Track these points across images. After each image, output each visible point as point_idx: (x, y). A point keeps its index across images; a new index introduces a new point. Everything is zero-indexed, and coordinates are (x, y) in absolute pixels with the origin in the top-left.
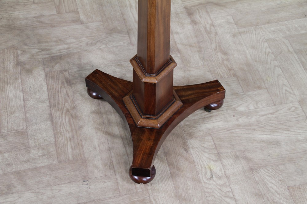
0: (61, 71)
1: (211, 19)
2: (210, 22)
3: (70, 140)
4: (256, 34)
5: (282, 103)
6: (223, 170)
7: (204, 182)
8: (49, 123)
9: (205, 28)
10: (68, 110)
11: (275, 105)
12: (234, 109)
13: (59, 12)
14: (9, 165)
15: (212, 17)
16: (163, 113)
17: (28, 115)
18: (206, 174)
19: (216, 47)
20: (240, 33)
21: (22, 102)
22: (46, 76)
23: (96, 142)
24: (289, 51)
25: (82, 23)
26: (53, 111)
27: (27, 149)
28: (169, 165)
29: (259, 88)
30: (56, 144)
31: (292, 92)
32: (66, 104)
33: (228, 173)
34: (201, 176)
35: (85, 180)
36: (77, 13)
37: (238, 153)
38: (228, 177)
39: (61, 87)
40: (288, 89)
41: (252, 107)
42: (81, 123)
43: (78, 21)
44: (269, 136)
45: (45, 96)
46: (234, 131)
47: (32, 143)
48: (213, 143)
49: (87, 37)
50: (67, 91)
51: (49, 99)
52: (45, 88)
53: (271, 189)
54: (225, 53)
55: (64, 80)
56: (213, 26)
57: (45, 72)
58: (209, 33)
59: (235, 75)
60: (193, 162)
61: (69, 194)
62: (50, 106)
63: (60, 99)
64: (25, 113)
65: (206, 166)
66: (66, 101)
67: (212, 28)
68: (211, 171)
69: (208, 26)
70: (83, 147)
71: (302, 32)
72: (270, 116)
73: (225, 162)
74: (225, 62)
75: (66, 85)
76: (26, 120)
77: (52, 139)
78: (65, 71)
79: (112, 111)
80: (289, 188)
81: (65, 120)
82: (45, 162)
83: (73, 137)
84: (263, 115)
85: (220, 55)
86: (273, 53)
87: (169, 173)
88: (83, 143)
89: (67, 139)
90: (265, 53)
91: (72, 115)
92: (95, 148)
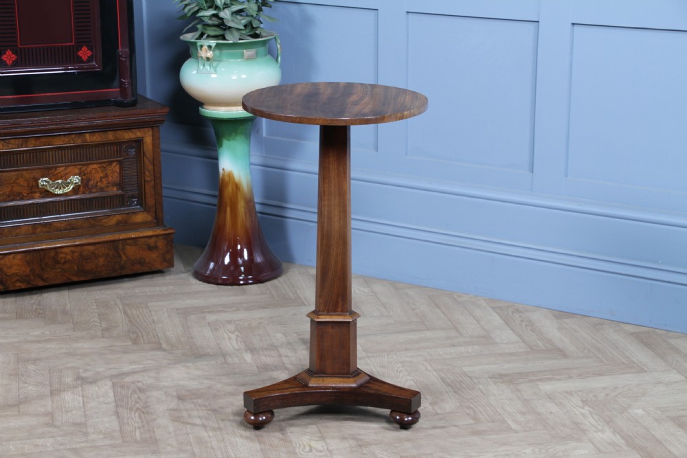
3: (139, 428)
4: (388, 358)
6: (325, 447)
7: (301, 454)
8: (114, 417)
10: (138, 409)
13: (135, 343)
14: (62, 444)
17: (88, 413)
18: (304, 448)
21: (81, 404)
22: (114, 385)
23: (171, 429)
24: (427, 369)
25: (164, 350)
26: (120, 410)
27: (86, 434)
30: (121, 431)
32: (137, 405)
33: (330, 448)
34: (297, 450)
35: (155, 452)
36: (159, 343)
37: (346, 436)
38: (330, 451)
42: (154, 417)
43: (159, 349)
45: (112, 399)
47: (91, 430)
51: (115, 401)
52: (111, 394)
55: (136, 389)
57: (113, 383)
60: (291, 442)
62: (117, 406)
63: (130, 401)
64: (85, 411)
65: (305, 444)
66: (136, 402)
68: (311, 447)
70: (154, 432)
71: (447, 357)
73: (328, 441)
76: (85, 416)
77: (117, 428)
81: (135, 415)
82: (107, 442)
83: (143, 426)
86: (407, 371)
87: (259, 448)
88: (155, 430)
89: (135, 427)
90: (397, 371)
91: (143, 412)
92: (170, 433)
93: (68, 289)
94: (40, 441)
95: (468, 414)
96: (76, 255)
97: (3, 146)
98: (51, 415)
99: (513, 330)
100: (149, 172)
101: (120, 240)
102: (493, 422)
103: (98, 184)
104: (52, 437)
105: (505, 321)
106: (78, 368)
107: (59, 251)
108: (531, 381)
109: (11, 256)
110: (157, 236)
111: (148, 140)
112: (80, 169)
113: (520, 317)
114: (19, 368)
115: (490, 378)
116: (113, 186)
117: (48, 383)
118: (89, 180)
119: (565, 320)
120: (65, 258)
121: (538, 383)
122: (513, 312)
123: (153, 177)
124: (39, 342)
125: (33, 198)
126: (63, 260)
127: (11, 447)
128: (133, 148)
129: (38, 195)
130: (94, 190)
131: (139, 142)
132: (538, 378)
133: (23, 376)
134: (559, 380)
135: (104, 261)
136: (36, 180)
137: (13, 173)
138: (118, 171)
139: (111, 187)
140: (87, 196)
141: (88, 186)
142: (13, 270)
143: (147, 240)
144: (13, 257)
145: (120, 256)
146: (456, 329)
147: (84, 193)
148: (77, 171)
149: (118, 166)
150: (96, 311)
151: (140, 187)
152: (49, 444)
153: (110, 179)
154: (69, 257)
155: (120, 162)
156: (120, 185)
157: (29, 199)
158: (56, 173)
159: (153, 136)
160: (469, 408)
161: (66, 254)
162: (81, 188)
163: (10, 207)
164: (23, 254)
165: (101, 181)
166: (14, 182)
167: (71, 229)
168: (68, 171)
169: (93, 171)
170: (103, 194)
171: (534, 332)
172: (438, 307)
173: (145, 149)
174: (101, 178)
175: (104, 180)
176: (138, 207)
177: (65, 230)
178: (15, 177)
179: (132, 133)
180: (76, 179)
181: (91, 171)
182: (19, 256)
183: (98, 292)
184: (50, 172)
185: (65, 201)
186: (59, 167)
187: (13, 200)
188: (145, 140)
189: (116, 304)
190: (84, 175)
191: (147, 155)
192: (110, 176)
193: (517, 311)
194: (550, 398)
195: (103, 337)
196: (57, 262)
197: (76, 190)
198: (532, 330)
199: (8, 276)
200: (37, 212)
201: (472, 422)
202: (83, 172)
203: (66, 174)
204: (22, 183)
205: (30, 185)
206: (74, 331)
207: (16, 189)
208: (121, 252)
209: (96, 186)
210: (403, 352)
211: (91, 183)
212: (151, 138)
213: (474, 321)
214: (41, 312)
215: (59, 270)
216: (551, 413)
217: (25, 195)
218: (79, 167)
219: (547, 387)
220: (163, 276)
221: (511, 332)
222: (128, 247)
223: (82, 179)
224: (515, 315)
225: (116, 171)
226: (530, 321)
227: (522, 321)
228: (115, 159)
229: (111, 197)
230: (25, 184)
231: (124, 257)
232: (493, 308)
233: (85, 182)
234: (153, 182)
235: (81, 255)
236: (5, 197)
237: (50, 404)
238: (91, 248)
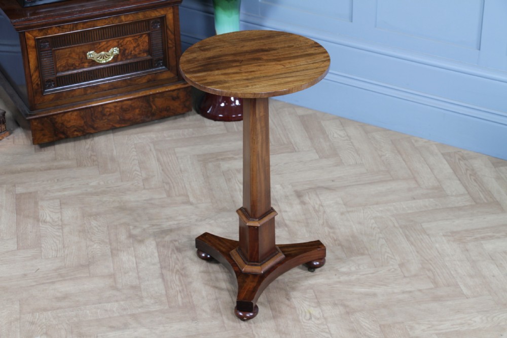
0: (171, 241)
1: (320, 200)
2: (318, 202)
3: (180, 292)
4: (363, 213)
5: (382, 266)
6: (321, 314)
7: (304, 322)
8: (160, 280)
9: (314, 208)
10: (177, 271)
11: (376, 267)
12: (337, 270)
13: (169, 196)
14: (125, 309)
15: (321, 198)
16: (266, 262)
17: (140, 274)
18: (305, 316)
19: (324, 223)
20: (348, 212)
21: (135, 265)
22: (157, 245)
23: (204, 293)
24: (394, 226)
25: (191, 204)
26: (164, 271)
27: (141, 298)
28: (271, 310)
29: (363, 254)
30: (167, 295)
31: (393, 257)
32: (177, 266)
33: (325, 315)
34: (300, 318)
35: (194, 319)
36: (187, 196)
37: (336, 302)
38: (325, 319)
39: (171, 254)
40: (390, 255)
41: (353, 269)
42: (190, 280)
43: (188, 202)
44: (367, 290)
45: (156, 260)
46: (334, 286)
47: (144, 294)
48: (314, 294)
49: (197, 215)
50: (177, 257)
51: (160, 262)
52: (156, 254)
53: (364, 327)
54: (331, 228)
55: (174, 248)
56: (322, 206)
57: (156, 242)
58: (317, 211)
59: (340, 245)
60: (295, 308)
61: (180, 330)
62: (161, 268)
63: (171, 262)
64: (138, 273)
65: (306, 311)
66: (176, 264)
67: (321, 207)
68: (310, 314)
69: (317, 207)
70: (192, 297)
71: (409, 212)
72: (370, 275)
73: (324, 307)
74: (331, 235)
75: (176, 252)
76: (139, 278)
77: (164, 292)
78: (175, 241)
79: (220, 271)
80: (380, 326)
81: (176, 278)
82: (157, 307)
83: (183, 290)
84: (364, 275)
85: (326, 229)
86: (379, 228)
87: (271, 315)
88: (192, 294)
89: (177, 291)
90: (371, 228)
91: (182, 274)
92: (203, 298)
93: (113, 133)
94: (108, 306)
95: (429, 277)
96: (118, 108)
97: (59, 30)
98: (112, 276)
99: (460, 180)
100: (171, 40)
101: (150, 95)
102: (449, 286)
103: (132, 52)
104: (117, 301)
105: (453, 170)
106: (129, 225)
107: (105, 106)
108: (476, 239)
109: (70, 113)
110: (178, 89)
111: (170, 16)
112: (118, 42)
113: (465, 164)
114: (85, 224)
115: (444, 236)
116: (144, 53)
117: (107, 241)
118: (125, 50)
119: (501, 168)
120: (110, 111)
121: (482, 242)
122: (459, 159)
123: (174, 44)
124: (97, 194)
125: (84, 68)
126: (108, 113)
127: (88, 312)
128: (158, 22)
129: (87, 64)
130: (129, 57)
131: (163, 19)
132: (482, 235)
133: (88, 232)
134: (499, 238)
135: (139, 111)
136: (85, 53)
137: (67, 50)
138: (147, 41)
139: (142, 54)
140: (125, 62)
141: (124, 54)
142: (72, 123)
143: (171, 92)
144: (71, 114)
145: (151, 107)
146: (415, 179)
147: (121, 60)
148: (115, 43)
149: (147, 38)
150: (136, 157)
151: (165, 52)
152: (115, 309)
153: (141, 47)
154: (113, 110)
155: (149, 35)
156: (149, 52)
157: (80, 68)
158: (100, 46)
159: (174, 12)
160: (429, 270)
161: (111, 108)
162: (120, 57)
163: (67, 75)
164: (78, 111)
165: (134, 49)
166: (69, 56)
167: (112, 89)
168: (109, 44)
169: (128, 43)
170: (136, 60)
171: (477, 183)
172: (401, 154)
173: (168, 23)
174: (135, 47)
175: (136, 49)
176: (164, 67)
177: (109, 90)
178: (69, 53)
179: (158, 11)
180: (115, 51)
181: (126, 43)
182: (75, 113)
183: (136, 136)
184: (96, 46)
185: (107, 68)
186: (102, 42)
187: (68, 70)
188: (167, 17)
189: (151, 150)
190: (122, 46)
191: (169, 27)
192: (141, 46)
193: (463, 158)
194: (492, 259)
195: (144, 189)
196: (104, 115)
197: (116, 58)
198: (475, 180)
199: (68, 128)
200: (87, 77)
201: (432, 286)
202: (120, 44)
203: (108, 47)
204: (74, 57)
205: (81, 57)
206: (122, 181)
207: (71, 61)
208: (152, 104)
209: (131, 54)
210: (375, 206)
211: (127, 51)
212: (172, 14)
213: (429, 170)
214: (95, 158)
215: (106, 121)
216: (494, 276)
217: (77, 65)
218: (117, 40)
219: (489, 246)
220: (184, 117)
221: (458, 182)
222: (156, 99)
223: (120, 49)
224: (461, 162)
225: (146, 41)
226: (473, 170)
227: (467, 170)
228: (144, 33)
229: (143, 62)
230: (77, 57)
231: (154, 107)
232: (443, 154)
233: (122, 51)
234: (174, 48)
235: (122, 108)
236: (62, 68)
237: (112, 265)
238: (129, 102)
